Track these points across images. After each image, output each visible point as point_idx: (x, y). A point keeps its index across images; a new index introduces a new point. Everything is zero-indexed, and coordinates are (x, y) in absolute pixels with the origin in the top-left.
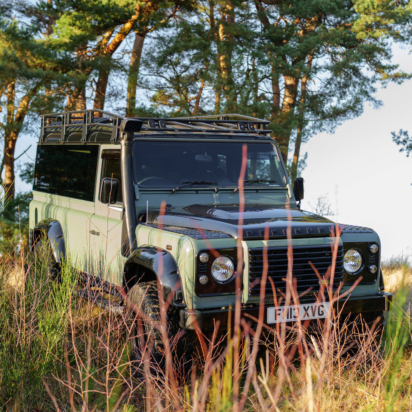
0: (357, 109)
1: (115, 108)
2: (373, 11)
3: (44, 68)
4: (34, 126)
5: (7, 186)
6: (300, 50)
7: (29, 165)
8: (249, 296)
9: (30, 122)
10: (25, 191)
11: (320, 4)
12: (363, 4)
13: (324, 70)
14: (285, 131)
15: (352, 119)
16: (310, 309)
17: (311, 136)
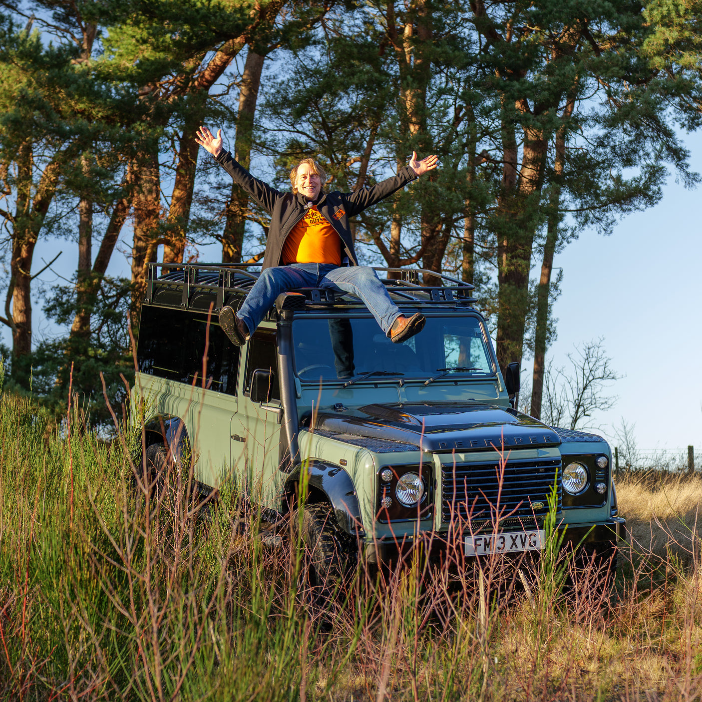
0: (650, 193)
1: (215, 185)
2: (677, 20)
3: (90, 118)
4: (71, 222)
5: (18, 325)
6: (549, 89)
7: (61, 289)
8: (442, 523)
9: (64, 214)
10: (54, 337)
11: (585, 6)
12: (660, 9)
13: (592, 123)
14: (521, 232)
15: (643, 210)
16: (519, 539)
17: (568, 242)
